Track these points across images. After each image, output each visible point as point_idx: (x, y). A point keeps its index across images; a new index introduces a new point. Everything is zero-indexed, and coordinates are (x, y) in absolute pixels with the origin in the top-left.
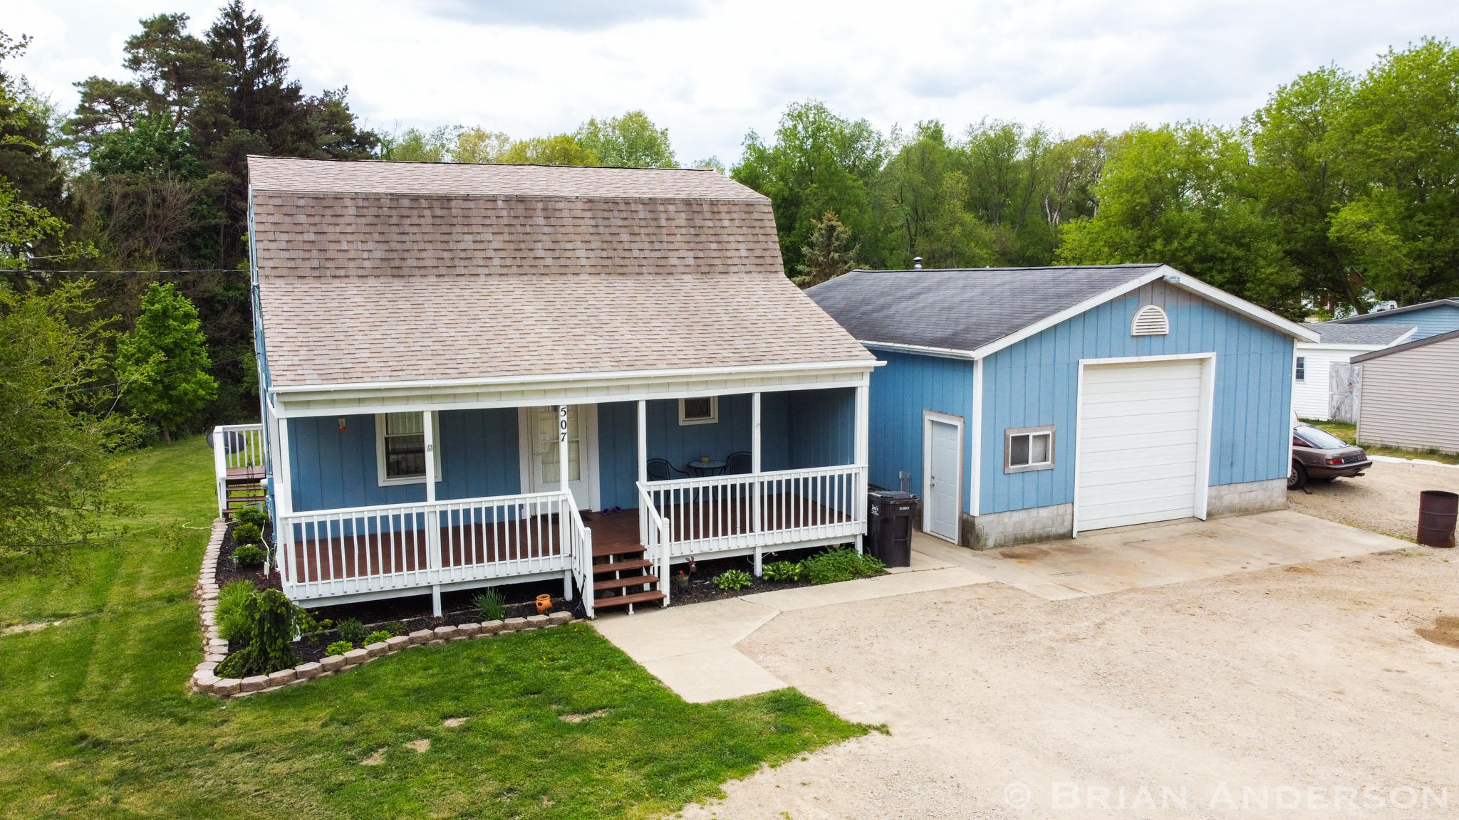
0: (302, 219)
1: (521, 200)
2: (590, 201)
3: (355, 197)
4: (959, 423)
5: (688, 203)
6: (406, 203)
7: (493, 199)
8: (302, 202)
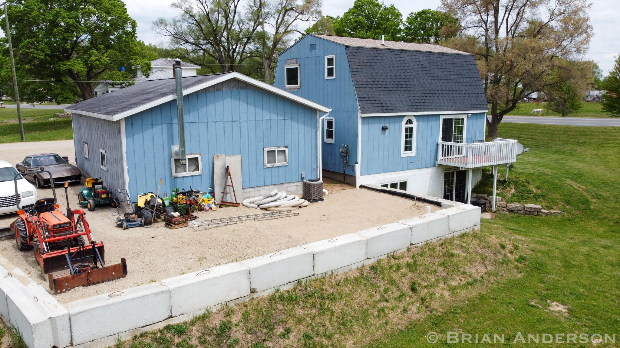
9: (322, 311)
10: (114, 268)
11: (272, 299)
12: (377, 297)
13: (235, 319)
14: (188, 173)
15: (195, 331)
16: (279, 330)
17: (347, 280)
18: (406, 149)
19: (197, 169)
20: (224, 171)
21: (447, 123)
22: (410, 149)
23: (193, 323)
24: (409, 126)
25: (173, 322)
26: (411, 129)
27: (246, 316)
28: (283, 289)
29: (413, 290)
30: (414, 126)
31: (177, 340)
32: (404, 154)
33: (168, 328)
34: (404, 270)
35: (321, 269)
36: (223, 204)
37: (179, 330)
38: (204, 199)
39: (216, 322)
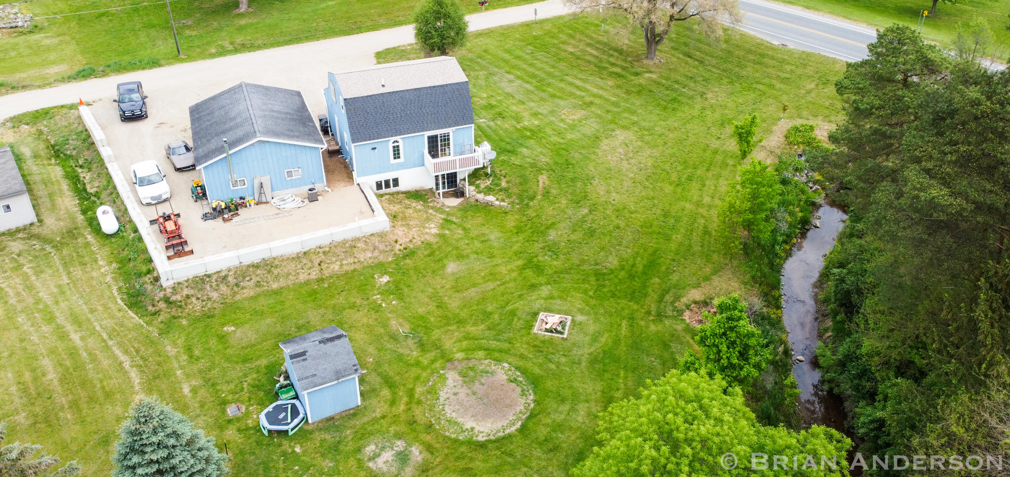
9: (269, 272)
10: (189, 251)
11: (249, 266)
12: (299, 266)
13: (231, 273)
14: (239, 187)
15: (215, 277)
16: (248, 278)
17: (288, 258)
18: (395, 158)
19: (244, 184)
20: (259, 185)
21: (433, 140)
22: (399, 157)
23: (215, 274)
24: (396, 144)
25: (207, 273)
26: (398, 146)
27: (236, 272)
28: (255, 262)
29: (319, 265)
30: (401, 144)
31: (207, 280)
32: (393, 161)
33: (205, 275)
34: (321, 255)
35: (275, 254)
36: (258, 203)
37: (209, 276)
38: (249, 199)
39: (223, 274)
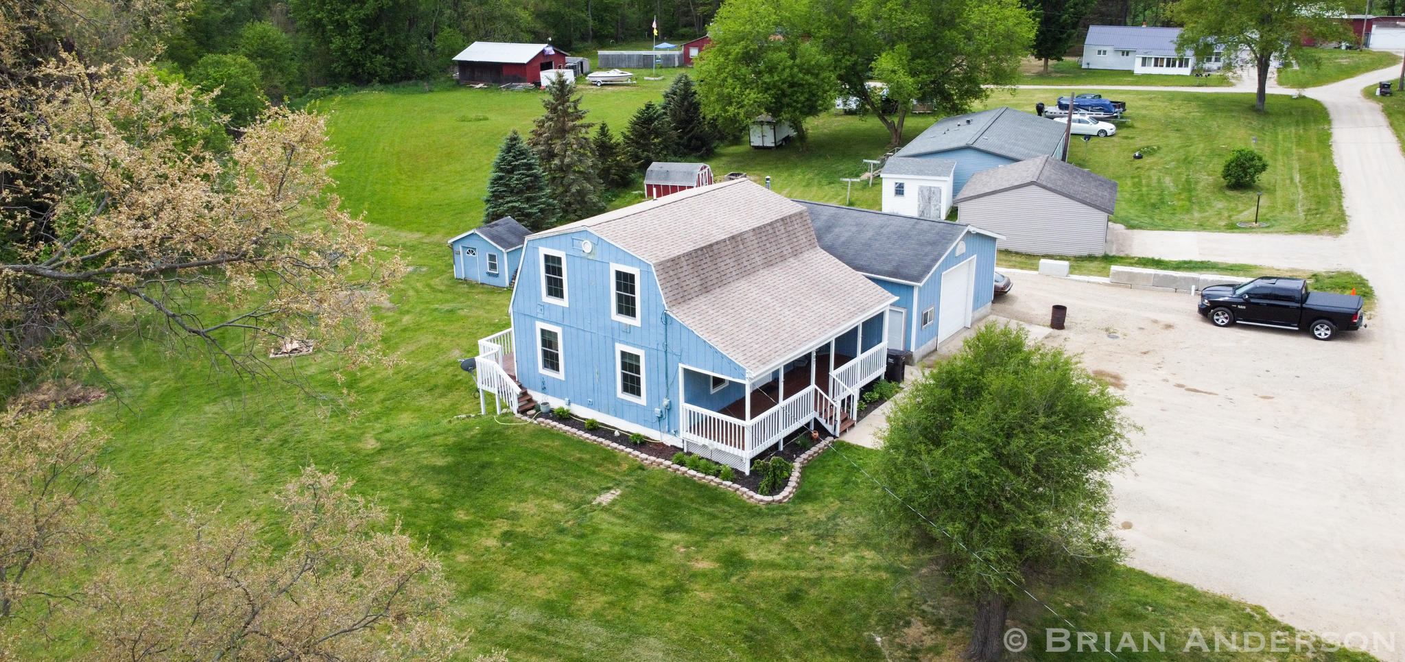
0: (671, 273)
1: (733, 237)
2: (754, 230)
3: (684, 255)
4: (903, 311)
5: (782, 219)
6: (700, 252)
7: (724, 241)
8: (669, 265)
